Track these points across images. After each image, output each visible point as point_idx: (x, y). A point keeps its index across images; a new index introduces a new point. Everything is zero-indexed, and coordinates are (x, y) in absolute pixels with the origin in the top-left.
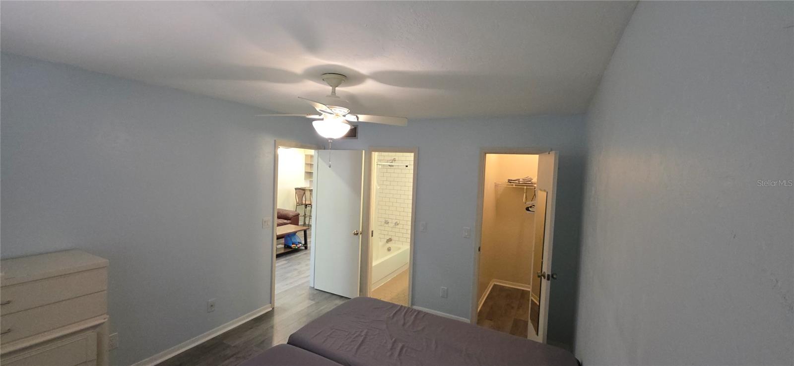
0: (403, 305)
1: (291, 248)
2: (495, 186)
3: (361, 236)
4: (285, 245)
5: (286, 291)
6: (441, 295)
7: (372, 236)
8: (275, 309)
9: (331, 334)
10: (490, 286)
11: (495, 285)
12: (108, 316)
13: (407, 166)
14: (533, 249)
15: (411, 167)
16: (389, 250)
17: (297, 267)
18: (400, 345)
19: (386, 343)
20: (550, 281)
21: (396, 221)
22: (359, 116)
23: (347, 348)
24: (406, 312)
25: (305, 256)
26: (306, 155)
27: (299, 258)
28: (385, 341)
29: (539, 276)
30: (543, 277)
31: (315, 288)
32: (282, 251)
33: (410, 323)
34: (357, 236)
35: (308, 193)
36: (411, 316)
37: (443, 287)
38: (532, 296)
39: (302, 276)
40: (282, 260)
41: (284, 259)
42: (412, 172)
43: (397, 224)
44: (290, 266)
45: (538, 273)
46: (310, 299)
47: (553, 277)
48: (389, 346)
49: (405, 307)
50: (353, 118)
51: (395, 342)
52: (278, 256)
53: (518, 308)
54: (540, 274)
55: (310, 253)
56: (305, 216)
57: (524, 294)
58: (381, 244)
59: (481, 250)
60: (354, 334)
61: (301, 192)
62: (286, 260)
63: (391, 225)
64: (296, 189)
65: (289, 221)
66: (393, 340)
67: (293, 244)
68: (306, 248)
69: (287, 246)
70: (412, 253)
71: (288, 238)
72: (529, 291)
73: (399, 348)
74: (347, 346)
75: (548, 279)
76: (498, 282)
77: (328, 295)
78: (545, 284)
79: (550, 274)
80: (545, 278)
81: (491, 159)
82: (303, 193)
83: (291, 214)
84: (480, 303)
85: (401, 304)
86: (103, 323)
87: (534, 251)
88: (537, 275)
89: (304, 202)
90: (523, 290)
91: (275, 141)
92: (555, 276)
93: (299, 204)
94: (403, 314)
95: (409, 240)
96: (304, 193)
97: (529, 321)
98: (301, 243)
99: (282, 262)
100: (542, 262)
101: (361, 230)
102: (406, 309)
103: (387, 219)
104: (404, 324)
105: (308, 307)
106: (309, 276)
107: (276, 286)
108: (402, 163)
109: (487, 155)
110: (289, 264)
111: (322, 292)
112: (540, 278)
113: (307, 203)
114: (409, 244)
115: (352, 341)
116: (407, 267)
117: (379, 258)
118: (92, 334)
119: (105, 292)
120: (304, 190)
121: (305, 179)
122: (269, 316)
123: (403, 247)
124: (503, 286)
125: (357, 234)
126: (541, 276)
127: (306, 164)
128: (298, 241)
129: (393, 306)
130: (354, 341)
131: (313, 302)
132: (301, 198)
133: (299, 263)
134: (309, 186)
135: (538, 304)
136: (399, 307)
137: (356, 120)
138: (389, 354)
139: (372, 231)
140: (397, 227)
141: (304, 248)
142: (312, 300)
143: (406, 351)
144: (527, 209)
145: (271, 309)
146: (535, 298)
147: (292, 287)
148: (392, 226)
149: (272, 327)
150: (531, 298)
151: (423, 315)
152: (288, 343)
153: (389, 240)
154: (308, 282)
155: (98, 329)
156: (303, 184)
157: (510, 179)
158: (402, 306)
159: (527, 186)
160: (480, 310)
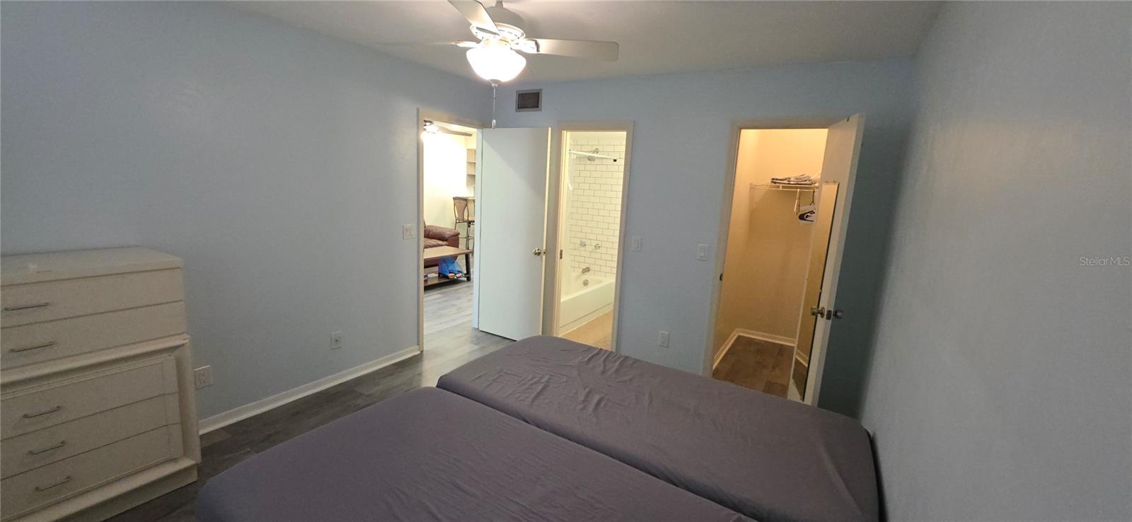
0: (603, 348)
1: (447, 277)
2: (751, 188)
3: (544, 257)
4: (439, 274)
5: (440, 331)
6: (659, 344)
7: (561, 258)
8: (424, 353)
9: (497, 379)
10: (733, 337)
11: (739, 337)
12: (188, 336)
13: (615, 161)
14: (807, 277)
15: (621, 162)
16: (586, 283)
17: (454, 303)
18: (597, 397)
19: (576, 393)
20: (830, 322)
21: (597, 242)
22: (539, 41)
23: (519, 397)
24: (608, 356)
25: (465, 289)
26: (468, 150)
27: (461, 291)
28: (574, 391)
29: (813, 314)
30: (819, 315)
31: (481, 329)
32: (436, 281)
33: (613, 370)
34: (538, 257)
35: (470, 205)
36: (615, 361)
37: (661, 332)
38: (798, 354)
39: (463, 314)
40: (436, 292)
41: (439, 292)
42: (622, 168)
43: (597, 247)
44: (446, 301)
45: (812, 308)
46: (472, 342)
47: (835, 315)
48: (582, 398)
49: (606, 351)
50: (529, 47)
51: (590, 392)
52: (428, 288)
53: (774, 368)
54: (816, 311)
55: (473, 286)
56: (468, 238)
57: (783, 351)
58: (574, 275)
59: (724, 278)
60: (530, 380)
61: (462, 203)
62: (441, 293)
63: (589, 248)
64: (454, 199)
65: (445, 243)
66: (587, 390)
67: (450, 273)
68: (469, 279)
69: (442, 275)
70: (619, 288)
71: (444, 265)
72: (793, 347)
73: (595, 401)
74: (519, 394)
75: (828, 318)
76: (744, 332)
77: (498, 338)
78: (823, 325)
79: (832, 309)
80: (822, 316)
81: (749, 137)
82: (464, 205)
83: (448, 234)
84: (718, 357)
85: (600, 347)
86: (183, 345)
87: (807, 279)
88: (810, 313)
89: (466, 218)
90: (782, 345)
91: (418, 109)
92: (839, 314)
93: (460, 220)
94: (603, 358)
95: (615, 271)
96: (466, 205)
97: (792, 381)
98: (461, 272)
99: (435, 296)
100: (820, 293)
101: (544, 248)
102: (608, 353)
103: (583, 240)
104: (603, 372)
105: (470, 353)
106: (471, 314)
107: (425, 325)
108: (608, 155)
109: (742, 131)
110: (445, 299)
111: (489, 336)
112: (814, 317)
113: (470, 219)
114: (615, 276)
115: (527, 389)
116: (611, 308)
117: (570, 292)
118: (169, 360)
119: (182, 303)
120: (466, 200)
121: (467, 186)
122: (416, 360)
123: (606, 280)
124: (753, 339)
125: (539, 254)
126: (817, 313)
127: (469, 163)
128: (458, 269)
129: (589, 348)
130: (529, 388)
131: (477, 347)
132: (461, 212)
133: (459, 298)
134: (473, 196)
135: (807, 365)
136: (597, 351)
137: (534, 51)
138: (580, 407)
139: (561, 251)
140: (597, 251)
141: (466, 279)
142: (475, 344)
143: (605, 405)
144: (802, 217)
145: (419, 352)
146: (801, 357)
147: (448, 326)
148: (591, 250)
149: (420, 374)
150: (795, 356)
151: (632, 362)
152: (437, 386)
153: (586, 270)
154: (471, 321)
155: (177, 353)
156: (466, 193)
157: (774, 177)
158: (601, 349)
159: (801, 188)
160: (717, 368)
